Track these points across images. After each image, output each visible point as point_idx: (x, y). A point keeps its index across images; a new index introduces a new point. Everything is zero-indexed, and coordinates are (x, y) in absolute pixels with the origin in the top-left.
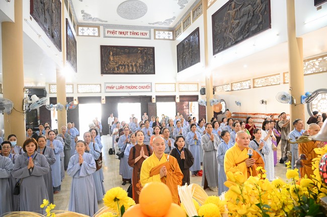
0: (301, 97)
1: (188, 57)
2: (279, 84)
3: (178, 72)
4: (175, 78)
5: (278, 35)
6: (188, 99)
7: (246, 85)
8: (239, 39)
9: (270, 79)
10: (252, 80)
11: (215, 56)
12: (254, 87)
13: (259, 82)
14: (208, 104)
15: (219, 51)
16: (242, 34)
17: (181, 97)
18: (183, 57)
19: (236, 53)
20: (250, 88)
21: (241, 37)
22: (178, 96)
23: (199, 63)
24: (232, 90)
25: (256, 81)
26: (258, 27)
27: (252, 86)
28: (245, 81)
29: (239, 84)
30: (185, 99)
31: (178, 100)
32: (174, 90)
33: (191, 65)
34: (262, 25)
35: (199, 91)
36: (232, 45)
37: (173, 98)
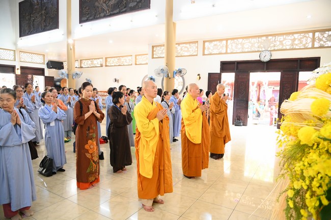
0: (174, 72)
1: (39, 19)
2: (131, 65)
3: (20, 36)
4: (15, 44)
5: (156, 16)
6: (30, 71)
7: (97, 62)
8: (115, 12)
9: (123, 59)
10: (104, 59)
11: (81, 24)
12: (106, 66)
13: (111, 62)
14: (70, 76)
15: (87, 20)
16: (119, 7)
17: (22, 68)
18: (30, 19)
19: (110, 25)
20: (102, 66)
21: (118, 11)
22: (18, 67)
23: (57, 30)
24: (81, 67)
25: (108, 60)
26: (137, 5)
27: (104, 64)
28: (96, 59)
29: (89, 62)
30: (28, 71)
31: (18, 72)
32: (12, 58)
33: (44, 30)
34: (141, 4)
35: (46, 63)
36: (105, 16)
37: (11, 69)
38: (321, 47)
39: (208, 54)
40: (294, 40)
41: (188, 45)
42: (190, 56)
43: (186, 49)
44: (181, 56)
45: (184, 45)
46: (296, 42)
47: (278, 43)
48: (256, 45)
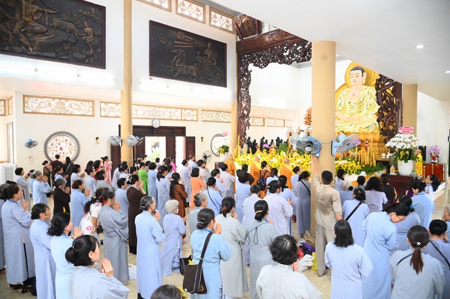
8: (48, 54)
16: (55, 50)
21: (53, 55)
26: (86, 58)
34: (92, 60)
38: (185, 120)
39: (104, 117)
40: (171, 112)
41: (79, 103)
42: (81, 115)
43: (77, 107)
44: (71, 115)
45: (75, 102)
46: (172, 114)
47: (162, 113)
48: (147, 113)
